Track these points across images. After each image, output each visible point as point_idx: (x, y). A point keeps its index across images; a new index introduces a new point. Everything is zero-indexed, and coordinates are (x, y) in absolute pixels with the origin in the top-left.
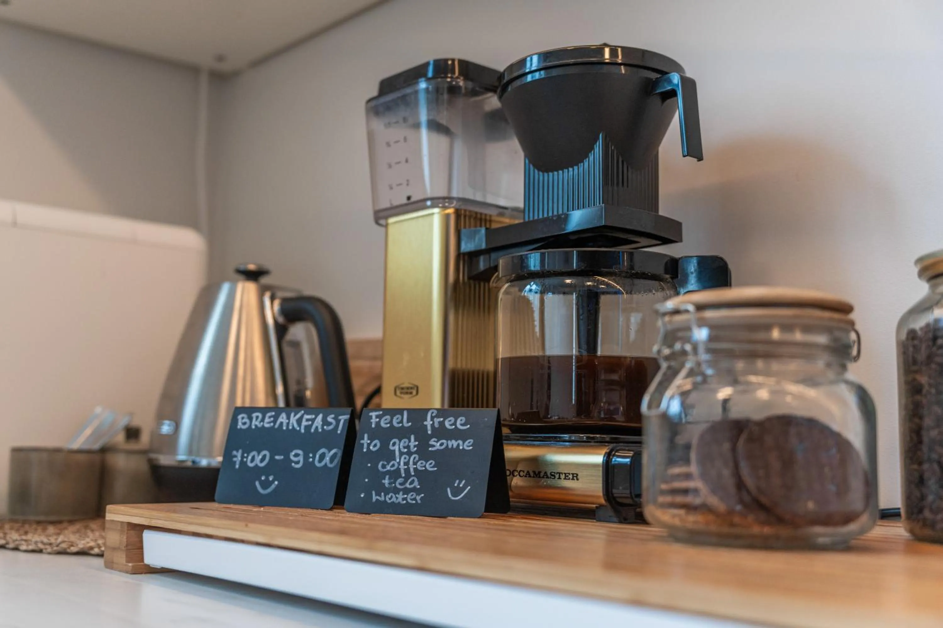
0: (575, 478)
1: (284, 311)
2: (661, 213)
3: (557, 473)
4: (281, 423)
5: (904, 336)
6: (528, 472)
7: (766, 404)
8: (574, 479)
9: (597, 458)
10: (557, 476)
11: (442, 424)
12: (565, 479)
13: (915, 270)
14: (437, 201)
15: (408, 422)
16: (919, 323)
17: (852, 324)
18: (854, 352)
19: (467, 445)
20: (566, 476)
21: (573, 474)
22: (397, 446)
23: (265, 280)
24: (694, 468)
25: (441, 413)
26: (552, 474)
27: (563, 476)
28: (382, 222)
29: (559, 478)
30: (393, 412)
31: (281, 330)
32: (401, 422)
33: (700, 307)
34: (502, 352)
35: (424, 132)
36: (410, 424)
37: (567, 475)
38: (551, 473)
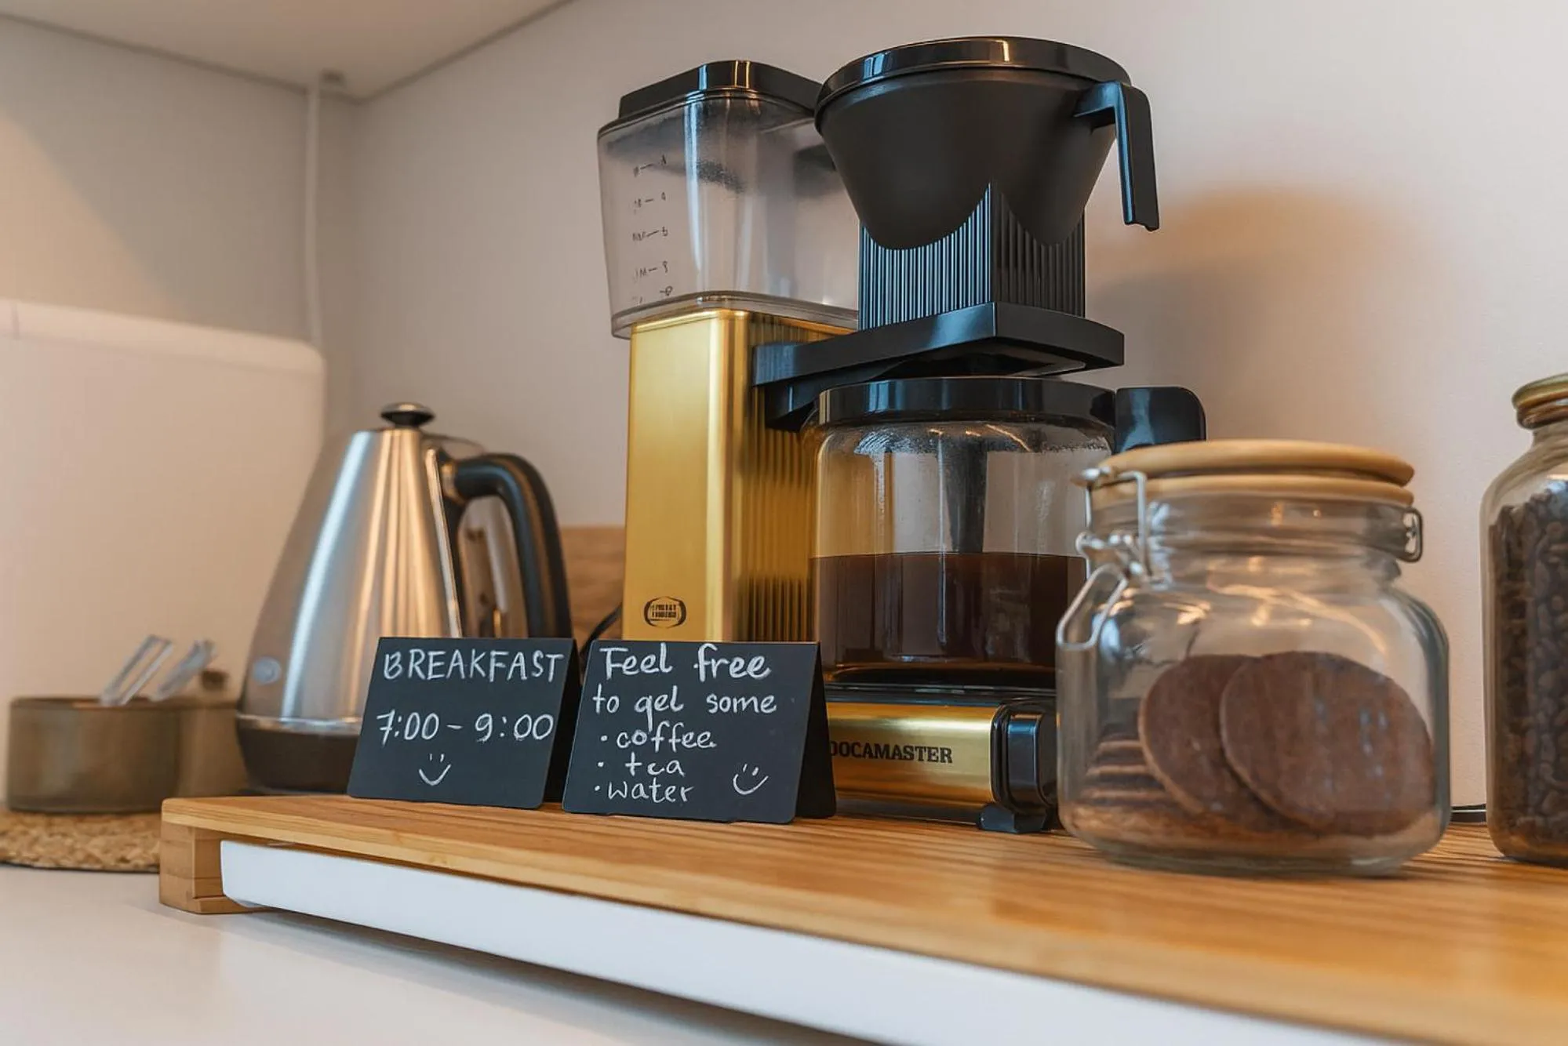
0: (946, 758)
1: (458, 482)
2: (1090, 315)
3: (916, 748)
4: (457, 668)
5: (1493, 519)
6: (867, 745)
7: (1264, 634)
8: (944, 761)
9: (982, 727)
10: (916, 753)
11: (723, 669)
12: (930, 760)
13: (1513, 412)
14: (714, 298)
15: (667, 667)
16: (1518, 498)
17: (1409, 499)
18: (1411, 547)
19: (766, 706)
20: (930, 755)
21: (942, 749)
22: (648, 706)
23: (427, 428)
24: (1142, 743)
25: (723, 650)
26: (908, 750)
27: (925, 755)
28: (625, 332)
29: (921, 759)
30: (642, 649)
31: (454, 512)
32: (657, 665)
33: (1153, 474)
34: (822, 549)
35: (693, 182)
36: (670, 668)
37: (933, 751)
38: (905, 748)
